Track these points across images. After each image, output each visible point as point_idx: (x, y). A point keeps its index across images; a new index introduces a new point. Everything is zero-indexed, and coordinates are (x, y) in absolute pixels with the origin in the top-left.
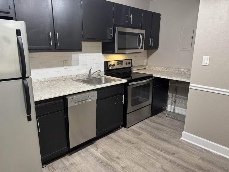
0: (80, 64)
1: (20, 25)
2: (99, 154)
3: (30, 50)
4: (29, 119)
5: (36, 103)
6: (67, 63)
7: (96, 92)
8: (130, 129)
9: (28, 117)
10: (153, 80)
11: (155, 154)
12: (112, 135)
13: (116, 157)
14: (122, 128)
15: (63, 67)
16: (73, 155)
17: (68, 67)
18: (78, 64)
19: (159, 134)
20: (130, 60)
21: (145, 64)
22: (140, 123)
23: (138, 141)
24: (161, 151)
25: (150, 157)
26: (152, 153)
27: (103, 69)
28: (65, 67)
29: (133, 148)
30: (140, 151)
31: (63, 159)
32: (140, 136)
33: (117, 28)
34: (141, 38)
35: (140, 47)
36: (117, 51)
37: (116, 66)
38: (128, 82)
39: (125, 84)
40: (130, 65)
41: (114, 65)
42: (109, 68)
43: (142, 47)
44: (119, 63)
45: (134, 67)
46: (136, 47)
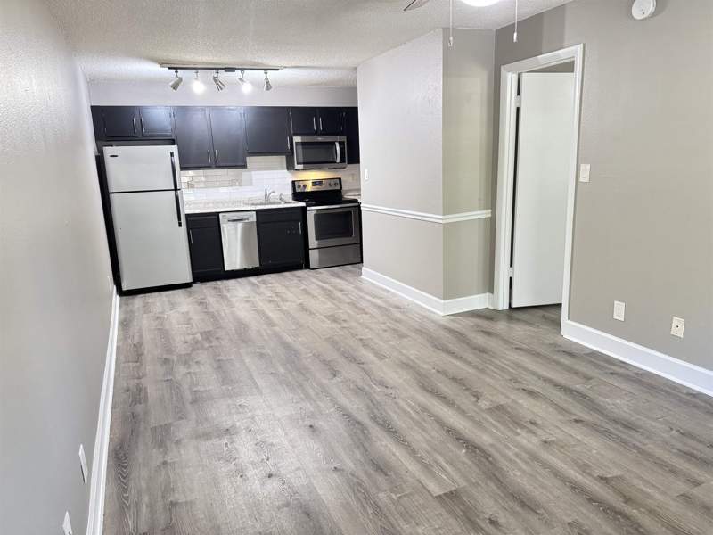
0: (253, 184)
1: (174, 149)
4: (180, 225)
7: (254, 213)
8: (314, 272)
14: (306, 269)
18: (251, 184)
28: (234, 188)
33: (294, 138)
34: (338, 148)
35: (338, 161)
36: (297, 167)
37: (310, 188)
38: (307, 206)
39: (303, 207)
40: (338, 188)
41: (305, 186)
42: (298, 190)
43: (342, 161)
44: (314, 184)
45: (350, 191)
46: (331, 160)
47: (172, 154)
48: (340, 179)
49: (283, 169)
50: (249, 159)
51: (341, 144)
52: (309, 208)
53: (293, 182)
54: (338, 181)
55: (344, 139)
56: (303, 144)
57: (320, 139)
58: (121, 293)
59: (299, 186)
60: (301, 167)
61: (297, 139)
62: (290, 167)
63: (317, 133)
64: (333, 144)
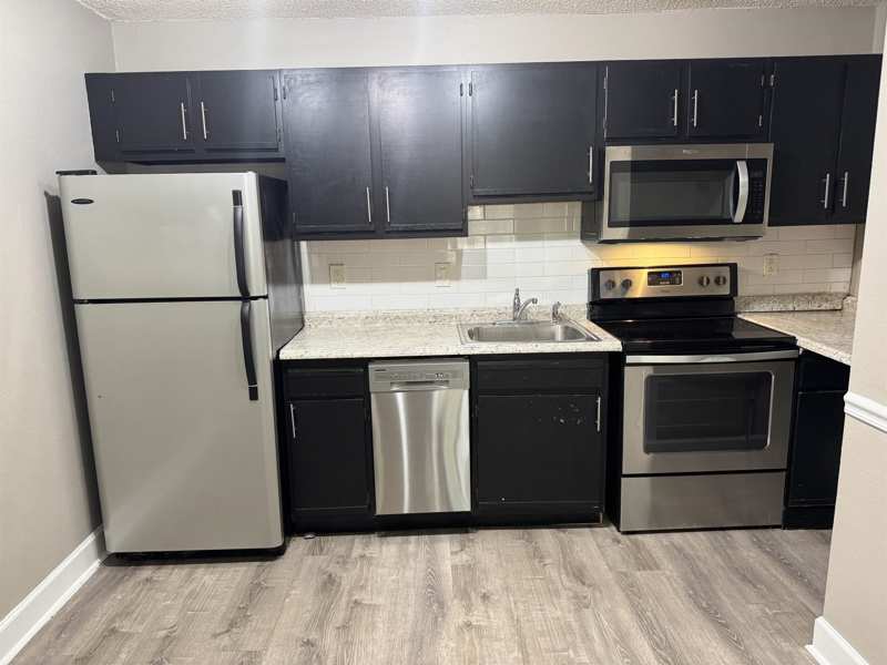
0: (489, 274)
2: (449, 567)
4: (254, 395)
6: (448, 271)
8: (630, 540)
9: (251, 389)
10: (798, 360)
11: (616, 642)
13: (483, 591)
14: (607, 526)
16: (389, 539)
17: (446, 283)
18: (483, 275)
19: (728, 596)
20: (728, 268)
22: (700, 534)
23: (612, 582)
24: (656, 646)
25: (583, 642)
26: (611, 634)
28: (438, 283)
29: (564, 594)
30: (578, 610)
31: (358, 540)
32: (638, 573)
33: (609, 149)
34: (744, 179)
35: (739, 216)
36: (609, 233)
37: (640, 288)
38: (628, 350)
39: (612, 354)
40: (725, 290)
41: (627, 284)
42: (606, 294)
43: (753, 217)
44: (656, 277)
45: (762, 298)
46: (715, 213)
47: (237, 197)
48: (733, 268)
49: (570, 236)
50: (475, 212)
51: (755, 166)
52: (630, 359)
53: (595, 274)
54: (726, 272)
55: (766, 151)
56: (635, 167)
57: (688, 152)
59: (612, 284)
60: (622, 233)
61: (619, 153)
62: (589, 231)
63: (680, 136)
64: (730, 166)
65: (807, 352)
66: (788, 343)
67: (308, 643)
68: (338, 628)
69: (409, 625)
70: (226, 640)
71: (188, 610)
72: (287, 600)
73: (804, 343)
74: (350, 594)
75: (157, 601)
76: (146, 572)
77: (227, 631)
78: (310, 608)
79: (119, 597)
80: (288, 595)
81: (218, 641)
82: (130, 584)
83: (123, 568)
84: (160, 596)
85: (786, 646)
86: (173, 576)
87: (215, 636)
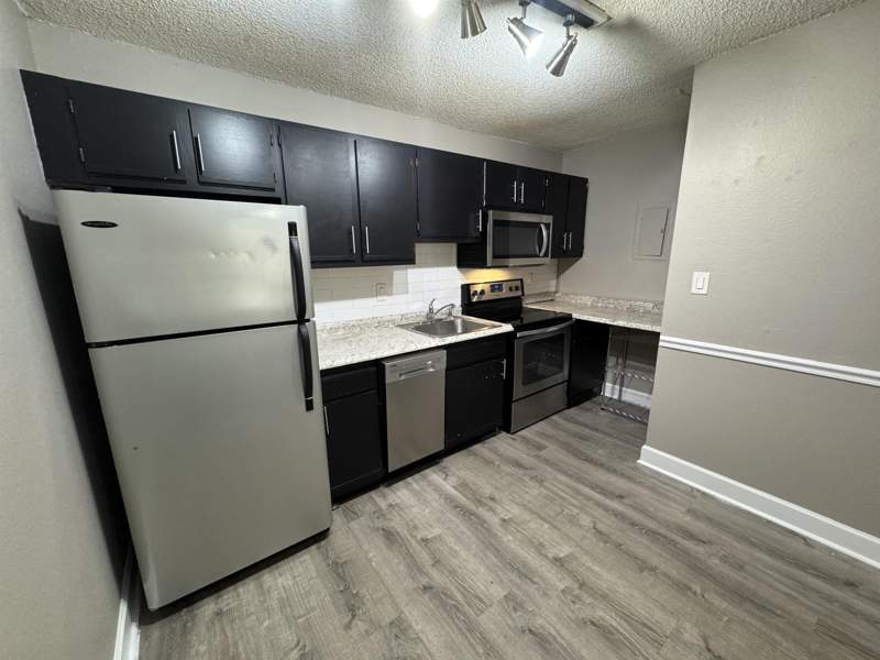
0: (410, 290)
1: (297, 213)
2: (452, 489)
3: (315, 264)
4: (309, 406)
5: (324, 373)
6: (382, 289)
7: (445, 351)
8: (518, 436)
9: (307, 402)
10: (571, 326)
12: (477, 447)
13: (488, 496)
14: (501, 433)
15: (375, 299)
17: (385, 298)
18: (406, 291)
19: (586, 449)
21: (553, 289)
23: (538, 463)
25: (565, 502)
27: (458, 302)
28: (379, 298)
29: (525, 478)
30: (542, 486)
32: (541, 453)
33: (491, 213)
34: (545, 233)
35: (542, 254)
37: (487, 295)
38: (516, 331)
40: (519, 293)
41: (482, 293)
42: (473, 299)
43: (546, 253)
44: (493, 288)
46: (534, 252)
47: (292, 228)
48: (521, 280)
49: (449, 265)
50: (421, 249)
51: (547, 226)
52: (518, 334)
53: (464, 287)
54: (519, 283)
55: (550, 219)
57: (523, 218)
58: (144, 616)
59: (475, 293)
61: (496, 215)
64: (538, 226)
65: (578, 321)
66: (569, 317)
67: (426, 588)
68: (434, 565)
69: (474, 539)
70: (360, 626)
71: (296, 619)
72: (374, 564)
73: (575, 316)
74: (414, 537)
75: (252, 629)
76: (207, 608)
77: (354, 616)
78: (396, 560)
79: (203, 648)
80: (370, 561)
81: (354, 629)
82: (202, 629)
83: (174, 617)
84: (249, 622)
85: (631, 464)
86: (242, 597)
87: (348, 627)
